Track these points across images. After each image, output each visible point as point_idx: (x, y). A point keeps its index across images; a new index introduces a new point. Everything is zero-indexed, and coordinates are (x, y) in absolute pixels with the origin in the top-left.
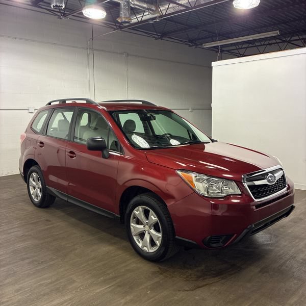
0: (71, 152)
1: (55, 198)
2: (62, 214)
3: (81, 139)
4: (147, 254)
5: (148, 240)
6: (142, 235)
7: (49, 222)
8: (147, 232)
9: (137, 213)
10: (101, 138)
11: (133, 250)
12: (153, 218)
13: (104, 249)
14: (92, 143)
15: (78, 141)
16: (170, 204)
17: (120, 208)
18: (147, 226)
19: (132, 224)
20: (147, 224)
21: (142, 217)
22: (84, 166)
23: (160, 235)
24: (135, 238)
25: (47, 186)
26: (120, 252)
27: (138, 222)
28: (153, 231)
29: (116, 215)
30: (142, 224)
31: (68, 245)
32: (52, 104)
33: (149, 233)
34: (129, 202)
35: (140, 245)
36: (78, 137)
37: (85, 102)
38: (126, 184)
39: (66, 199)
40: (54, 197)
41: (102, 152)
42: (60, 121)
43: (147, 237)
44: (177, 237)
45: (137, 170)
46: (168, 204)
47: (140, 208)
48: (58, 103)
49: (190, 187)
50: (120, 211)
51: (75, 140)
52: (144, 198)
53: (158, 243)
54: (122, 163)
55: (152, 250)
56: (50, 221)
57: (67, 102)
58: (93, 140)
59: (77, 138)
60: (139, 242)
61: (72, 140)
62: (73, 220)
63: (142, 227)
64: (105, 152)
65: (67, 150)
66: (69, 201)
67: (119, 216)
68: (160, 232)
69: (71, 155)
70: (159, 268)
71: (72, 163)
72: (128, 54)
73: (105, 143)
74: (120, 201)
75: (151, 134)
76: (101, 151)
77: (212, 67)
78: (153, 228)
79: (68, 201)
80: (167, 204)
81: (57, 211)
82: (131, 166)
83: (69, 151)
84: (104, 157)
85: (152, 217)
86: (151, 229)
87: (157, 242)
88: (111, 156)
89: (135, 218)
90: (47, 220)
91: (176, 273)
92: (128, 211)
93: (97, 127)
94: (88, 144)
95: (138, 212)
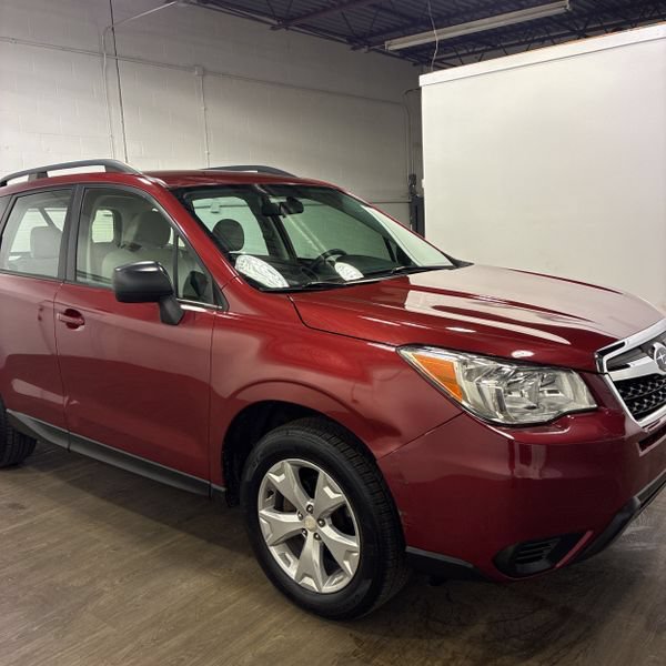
0: (71, 313)
1: (35, 441)
2: (58, 483)
3: (96, 277)
4: (316, 598)
5: (316, 557)
6: (295, 543)
7: (22, 512)
8: (311, 534)
9: (278, 479)
10: (156, 265)
11: (270, 585)
12: (331, 493)
13: (184, 586)
14: (128, 281)
15: (89, 280)
16: (383, 453)
17: (224, 466)
18: (310, 517)
19: (263, 512)
20: (310, 510)
21: (294, 491)
22: (111, 350)
23: (353, 543)
24: (274, 551)
25: (8, 410)
26: (231, 594)
27: (282, 505)
28: (329, 532)
29: (214, 486)
30: (292, 510)
31: (75, 583)
32: (9, 183)
33: (317, 537)
34: (250, 448)
35: (291, 571)
36: (88, 271)
37: (102, 169)
38: (240, 397)
39: (65, 444)
40: (31, 439)
41: (162, 306)
42: (36, 231)
43: (311, 549)
44: (409, 549)
45: (271, 353)
46: (377, 453)
47: (287, 465)
48: (25, 179)
49: (446, 396)
50: (224, 472)
51: (80, 279)
52: (297, 434)
53: (349, 567)
54: (221, 335)
55: (331, 586)
56: (22, 508)
57: (51, 174)
58: (132, 272)
59: (84, 274)
60: (288, 563)
61: (70, 277)
62: (88, 499)
63: (293, 518)
64: (169, 306)
65: (57, 306)
66: (73, 448)
67: (223, 489)
68: (354, 534)
69: (71, 320)
70: (357, 640)
71: (76, 343)
72: (204, 70)
73: (167, 279)
74: (224, 448)
75: (287, 257)
76: (156, 304)
77: (420, 89)
78: (328, 521)
79: (68, 449)
80: (374, 452)
81: (42, 474)
82: (253, 343)
83: (64, 309)
84: (167, 320)
85: (327, 490)
86: (323, 525)
87: (347, 563)
88: (187, 318)
89: (269, 493)
90: (14, 506)
91: (409, 655)
92: (248, 476)
93: (138, 243)
94: (118, 283)
95: (282, 476)
